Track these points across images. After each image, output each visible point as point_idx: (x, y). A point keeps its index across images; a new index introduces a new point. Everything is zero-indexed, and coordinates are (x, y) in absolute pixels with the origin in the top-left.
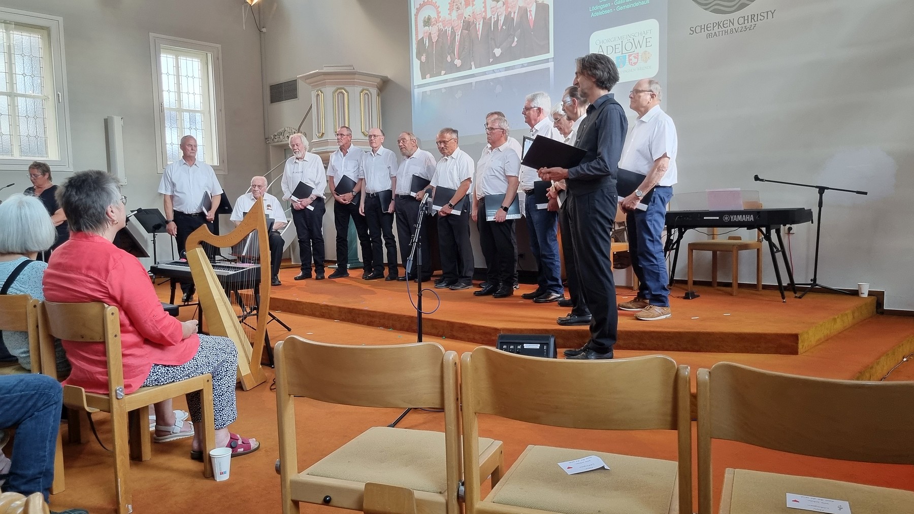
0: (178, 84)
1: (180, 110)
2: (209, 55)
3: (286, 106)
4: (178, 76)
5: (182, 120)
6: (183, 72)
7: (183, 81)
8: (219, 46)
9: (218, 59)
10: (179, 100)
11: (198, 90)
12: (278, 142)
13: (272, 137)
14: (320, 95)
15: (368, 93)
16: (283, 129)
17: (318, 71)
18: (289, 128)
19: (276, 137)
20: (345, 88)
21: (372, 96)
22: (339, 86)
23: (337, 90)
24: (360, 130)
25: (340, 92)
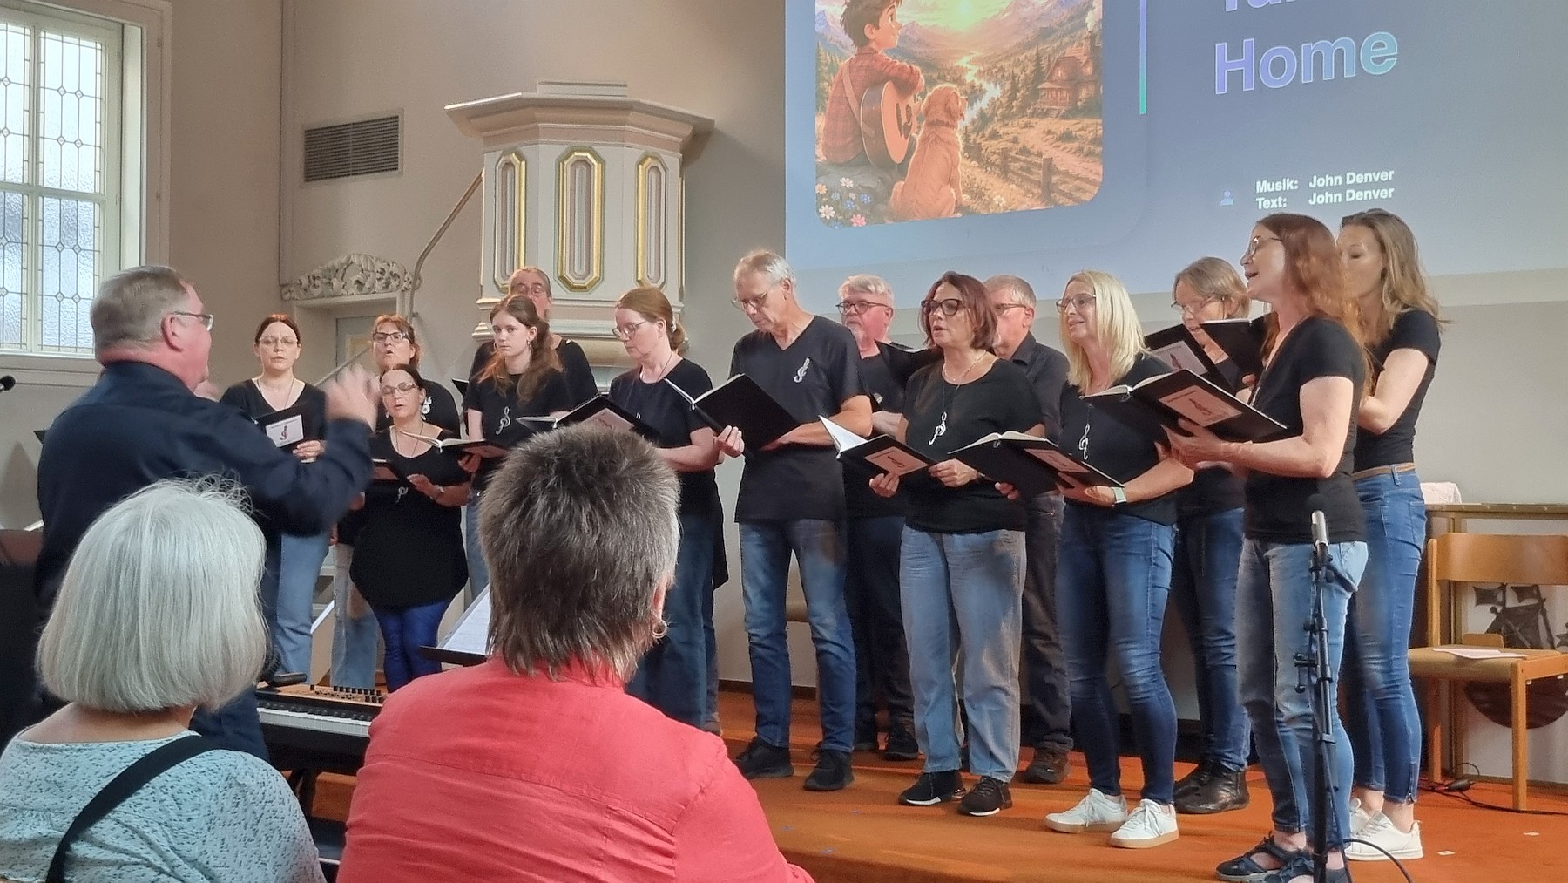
0: (35, 112)
1: (35, 191)
2: (134, 35)
3: (359, 197)
4: (35, 87)
5: (37, 220)
7: (50, 102)
8: (164, 7)
9: (160, 44)
10: (35, 160)
11: (90, 132)
12: (322, 296)
13: (305, 282)
14: (517, 168)
15: (657, 168)
16: (343, 260)
17: (520, 94)
18: (366, 256)
19: (317, 282)
20: (595, 148)
21: (669, 176)
22: (579, 143)
23: (573, 152)
24: (633, 274)
25: (578, 161)
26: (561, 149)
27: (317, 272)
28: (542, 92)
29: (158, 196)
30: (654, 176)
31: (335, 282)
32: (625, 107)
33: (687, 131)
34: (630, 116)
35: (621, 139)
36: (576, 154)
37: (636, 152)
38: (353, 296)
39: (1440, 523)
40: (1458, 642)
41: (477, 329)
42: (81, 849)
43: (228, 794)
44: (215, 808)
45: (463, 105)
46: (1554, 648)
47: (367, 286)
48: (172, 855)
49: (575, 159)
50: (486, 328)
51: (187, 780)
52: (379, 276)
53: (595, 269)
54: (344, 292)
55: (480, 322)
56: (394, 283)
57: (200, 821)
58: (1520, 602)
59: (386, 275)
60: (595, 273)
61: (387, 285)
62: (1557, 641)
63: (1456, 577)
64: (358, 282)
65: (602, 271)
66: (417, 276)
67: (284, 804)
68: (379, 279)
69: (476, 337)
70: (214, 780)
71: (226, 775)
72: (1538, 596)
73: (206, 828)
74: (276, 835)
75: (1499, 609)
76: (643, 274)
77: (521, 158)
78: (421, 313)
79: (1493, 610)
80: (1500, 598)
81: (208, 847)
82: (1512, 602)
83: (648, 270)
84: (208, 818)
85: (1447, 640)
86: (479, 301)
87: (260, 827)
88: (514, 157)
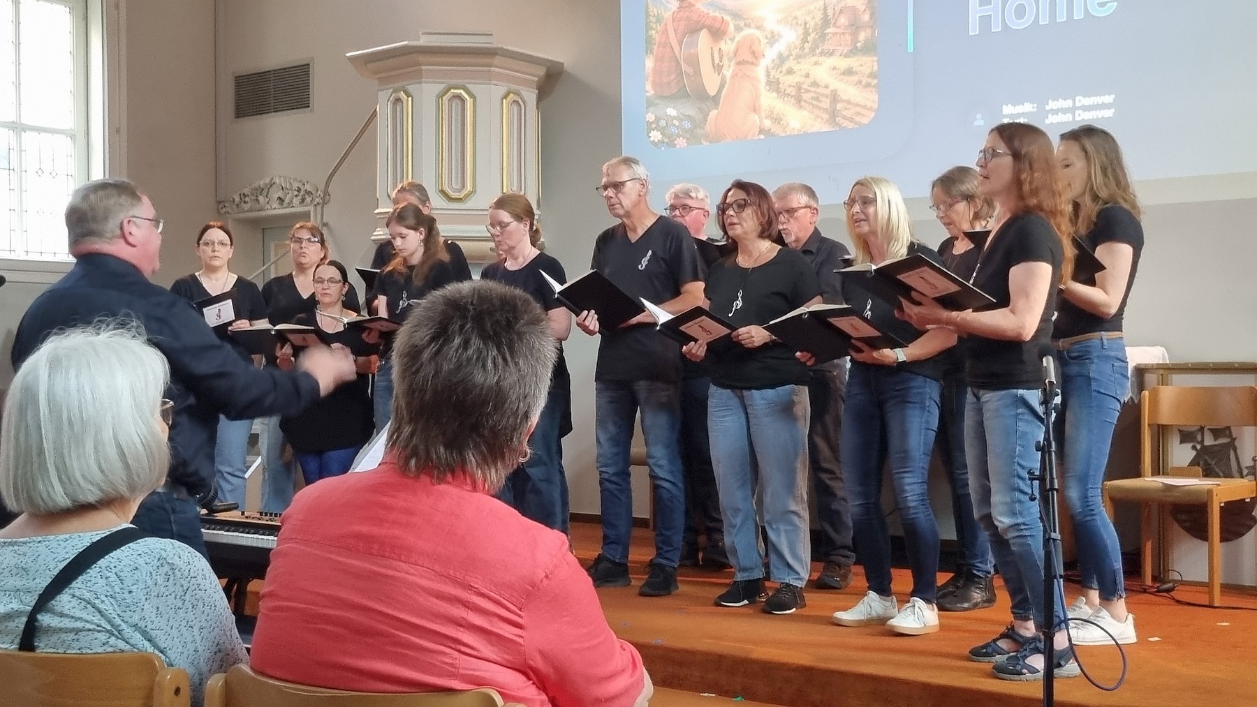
3: (279, 129)
12: (250, 210)
13: (237, 199)
14: (405, 102)
15: (518, 101)
16: (267, 181)
17: (406, 42)
18: (285, 178)
19: (247, 199)
20: (468, 86)
21: (528, 108)
22: (454, 82)
23: (449, 89)
24: (500, 189)
25: (454, 96)
26: (441, 87)
27: (246, 191)
28: (424, 41)
29: (118, 131)
30: (515, 108)
31: (261, 199)
32: (490, 53)
33: (542, 72)
34: (497, 60)
35: (489, 78)
36: (452, 91)
37: (502, 90)
38: (275, 210)
39: (1151, 379)
40: (1165, 474)
41: (375, 233)
42: (45, 619)
43: (160, 571)
44: (150, 583)
45: (360, 52)
46: (1243, 477)
47: (287, 201)
48: (118, 621)
49: (452, 95)
50: (382, 233)
51: (126, 561)
52: (296, 193)
53: (469, 184)
54: (268, 206)
55: (377, 228)
56: (308, 199)
57: (139, 594)
58: (1215, 440)
59: (302, 193)
60: (469, 188)
61: (303, 201)
62: (1245, 472)
63: (1164, 420)
64: (279, 198)
65: (474, 185)
66: (326, 192)
67: (206, 579)
68: (296, 196)
69: (374, 241)
70: (148, 561)
71: (158, 557)
72: (1230, 436)
73: (144, 598)
74: (200, 604)
75: (1199, 447)
76: (507, 187)
77: (408, 95)
78: (331, 223)
79: (1194, 448)
80: (1199, 438)
81: (147, 613)
82: (1209, 441)
83: (512, 185)
84: (145, 591)
85: (1156, 472)
86: (376, 211)
87: (187, 597)
88: (402, 95)
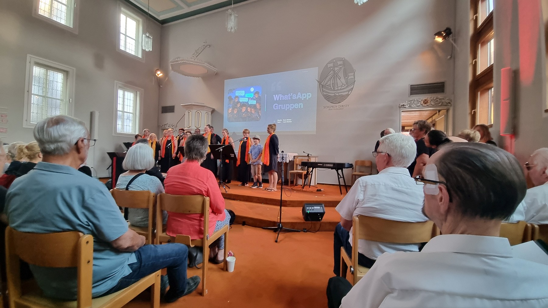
0: (124, 101)
1: (123, 112)
2: (138, 93)
3: (169, 115)
4: (124, 98)
5: (123, 115)
6: (126, 97)
7: (126, 100)
8: (143, 89)
9: (142, 94)
10: (123, 108)
11: (132, 105)
14: (190, 113)
15: (208, 114)
17: (190, 104)
20: (200, 111)
22: (198, 110)
26: (196, 111)
28: (194, 104)
32: (204, 106)
33: (212, 110)
34: (205, 107)
35: (204, 110)
37: (206, 112)
39: (296, 157)
40: (297, 170)
45: (183, 104)
49: (198, 112)
63: (297, 163)
66: (176, 126)
88: (190, 111)
